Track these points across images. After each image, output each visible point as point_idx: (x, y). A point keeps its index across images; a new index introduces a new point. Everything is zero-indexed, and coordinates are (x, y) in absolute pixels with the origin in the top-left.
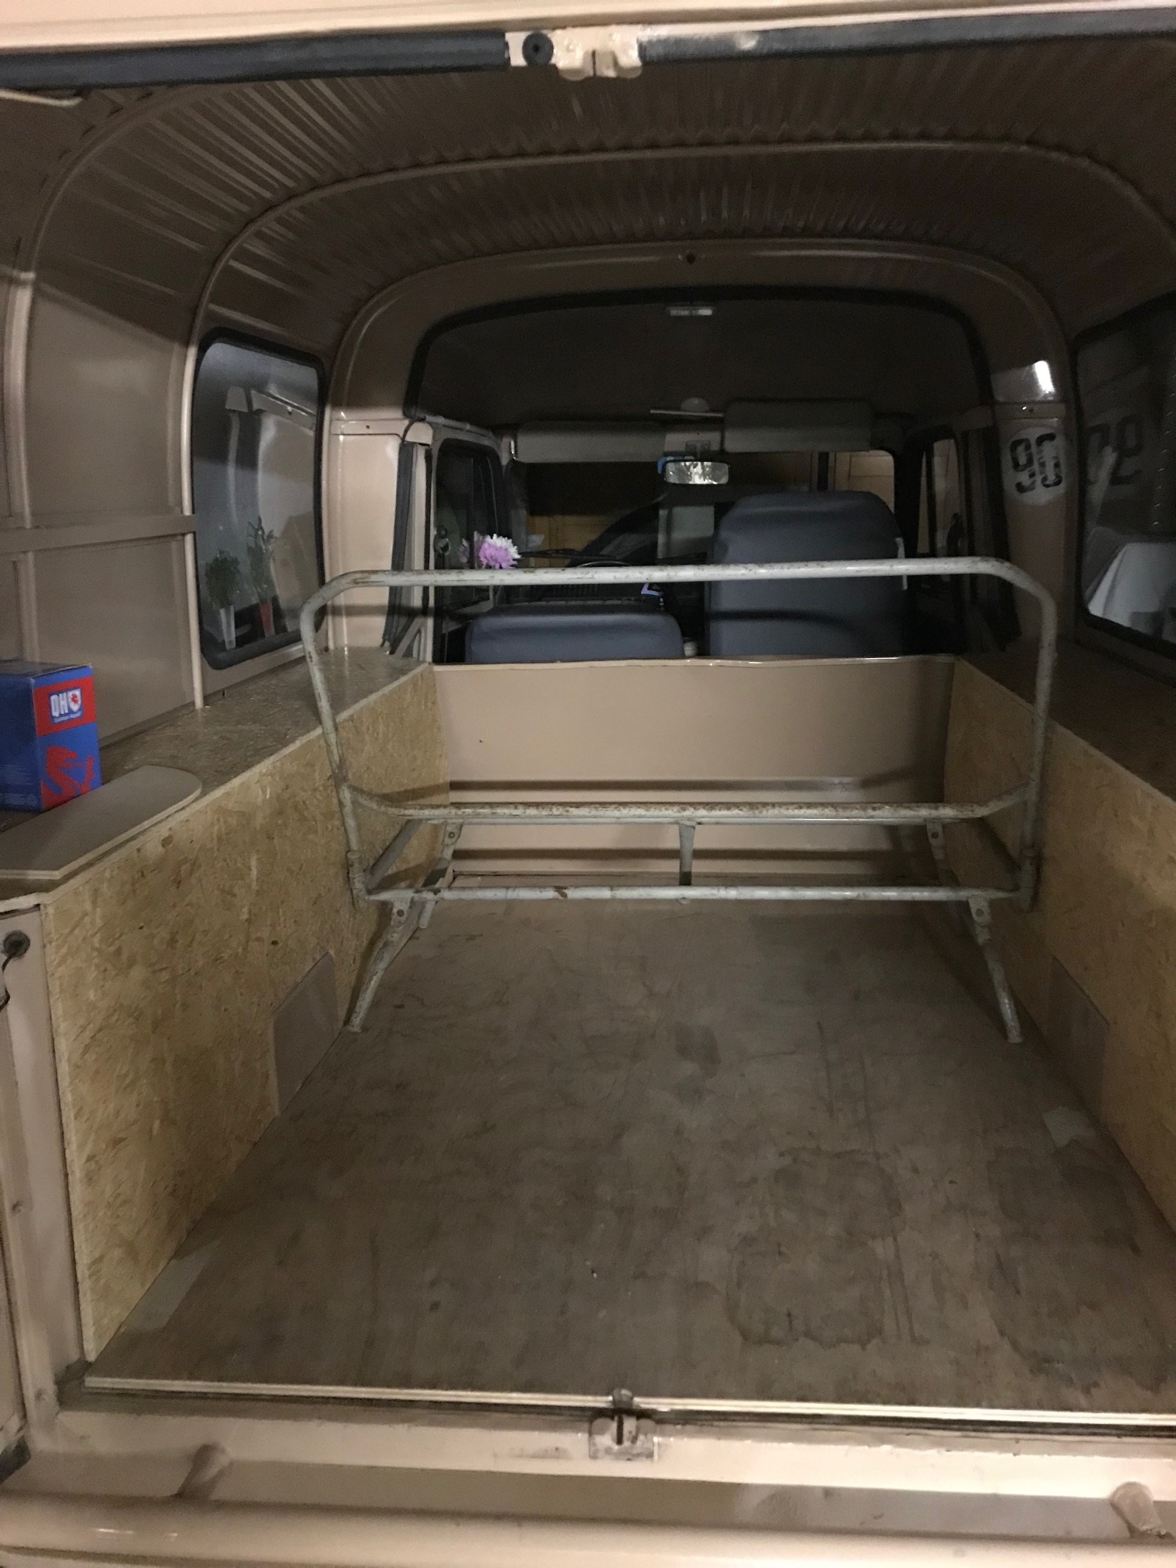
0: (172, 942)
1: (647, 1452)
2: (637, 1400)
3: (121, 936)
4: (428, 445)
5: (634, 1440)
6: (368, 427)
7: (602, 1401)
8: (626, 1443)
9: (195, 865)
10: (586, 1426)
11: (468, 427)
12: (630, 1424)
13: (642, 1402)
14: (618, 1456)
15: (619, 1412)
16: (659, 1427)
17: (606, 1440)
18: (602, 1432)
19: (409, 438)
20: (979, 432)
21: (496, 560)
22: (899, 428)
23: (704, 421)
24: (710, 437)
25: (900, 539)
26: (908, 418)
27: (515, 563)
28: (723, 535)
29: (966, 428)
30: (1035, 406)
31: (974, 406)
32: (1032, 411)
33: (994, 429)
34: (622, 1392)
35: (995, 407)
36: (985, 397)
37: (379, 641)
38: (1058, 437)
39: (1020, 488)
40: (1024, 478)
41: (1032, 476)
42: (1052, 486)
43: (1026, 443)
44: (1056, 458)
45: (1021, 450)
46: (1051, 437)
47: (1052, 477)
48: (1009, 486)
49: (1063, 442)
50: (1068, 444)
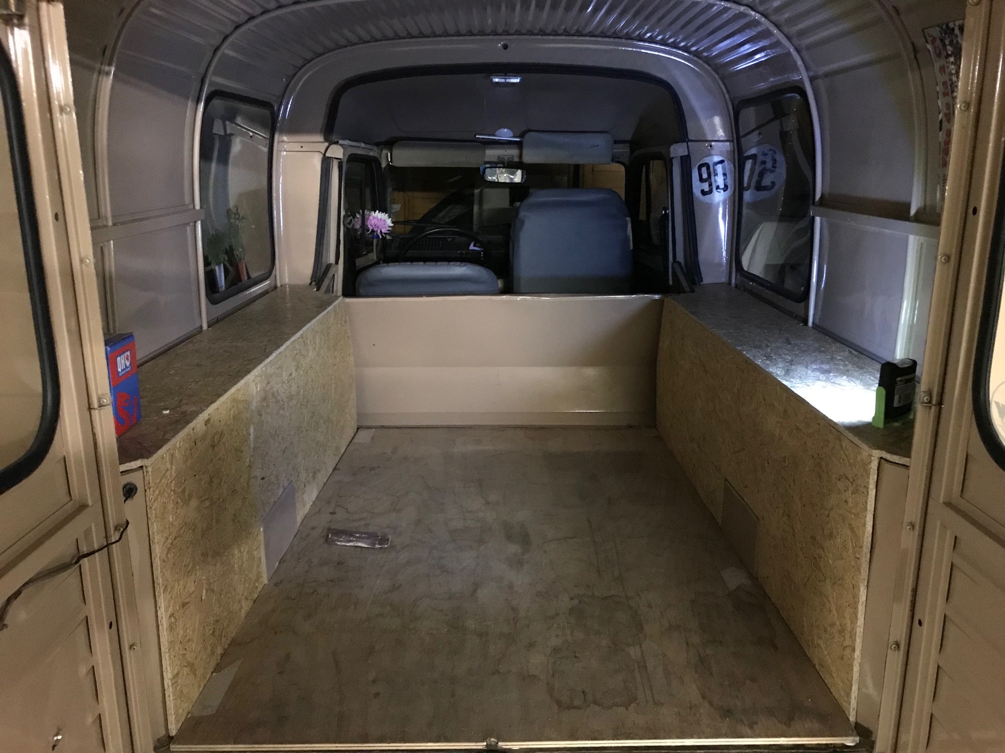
0: (211, 482)
2: (500, 744)
3: (185, 481)
4: (341, 159)
6: (302, 147)
7: (481, 746)
9: (222, 434)
11: (363, 145)
13: (504, 745)
15: (491, 751)
19: (328, 155)
20: (680, 158)
21: (378, 227)
22: (628, 150)
23: (510, 143)
24: (513, 152)
25: (628, 219)
26: (634, 144)
27: (390, 229)
28: (522, 214)
29: (672, 156)
30: (713, 143)
31: (676, 142)
32: (711, 146)
33: (688, 156)
34: (492, 739)
35: (689, 143)
36: (683, 137)
37: (309, 281)
38: (726, 162)
39: (703, 193)
40: (706, 187)
41: (710, 185)
42: (722, 191)
43: (707, 166)
44: (725, 174)
45: (704, 169)
46: (721, 162)
47: (722, 186)
48: (697, 191)
49: (728, 164)
50: (732, 166)
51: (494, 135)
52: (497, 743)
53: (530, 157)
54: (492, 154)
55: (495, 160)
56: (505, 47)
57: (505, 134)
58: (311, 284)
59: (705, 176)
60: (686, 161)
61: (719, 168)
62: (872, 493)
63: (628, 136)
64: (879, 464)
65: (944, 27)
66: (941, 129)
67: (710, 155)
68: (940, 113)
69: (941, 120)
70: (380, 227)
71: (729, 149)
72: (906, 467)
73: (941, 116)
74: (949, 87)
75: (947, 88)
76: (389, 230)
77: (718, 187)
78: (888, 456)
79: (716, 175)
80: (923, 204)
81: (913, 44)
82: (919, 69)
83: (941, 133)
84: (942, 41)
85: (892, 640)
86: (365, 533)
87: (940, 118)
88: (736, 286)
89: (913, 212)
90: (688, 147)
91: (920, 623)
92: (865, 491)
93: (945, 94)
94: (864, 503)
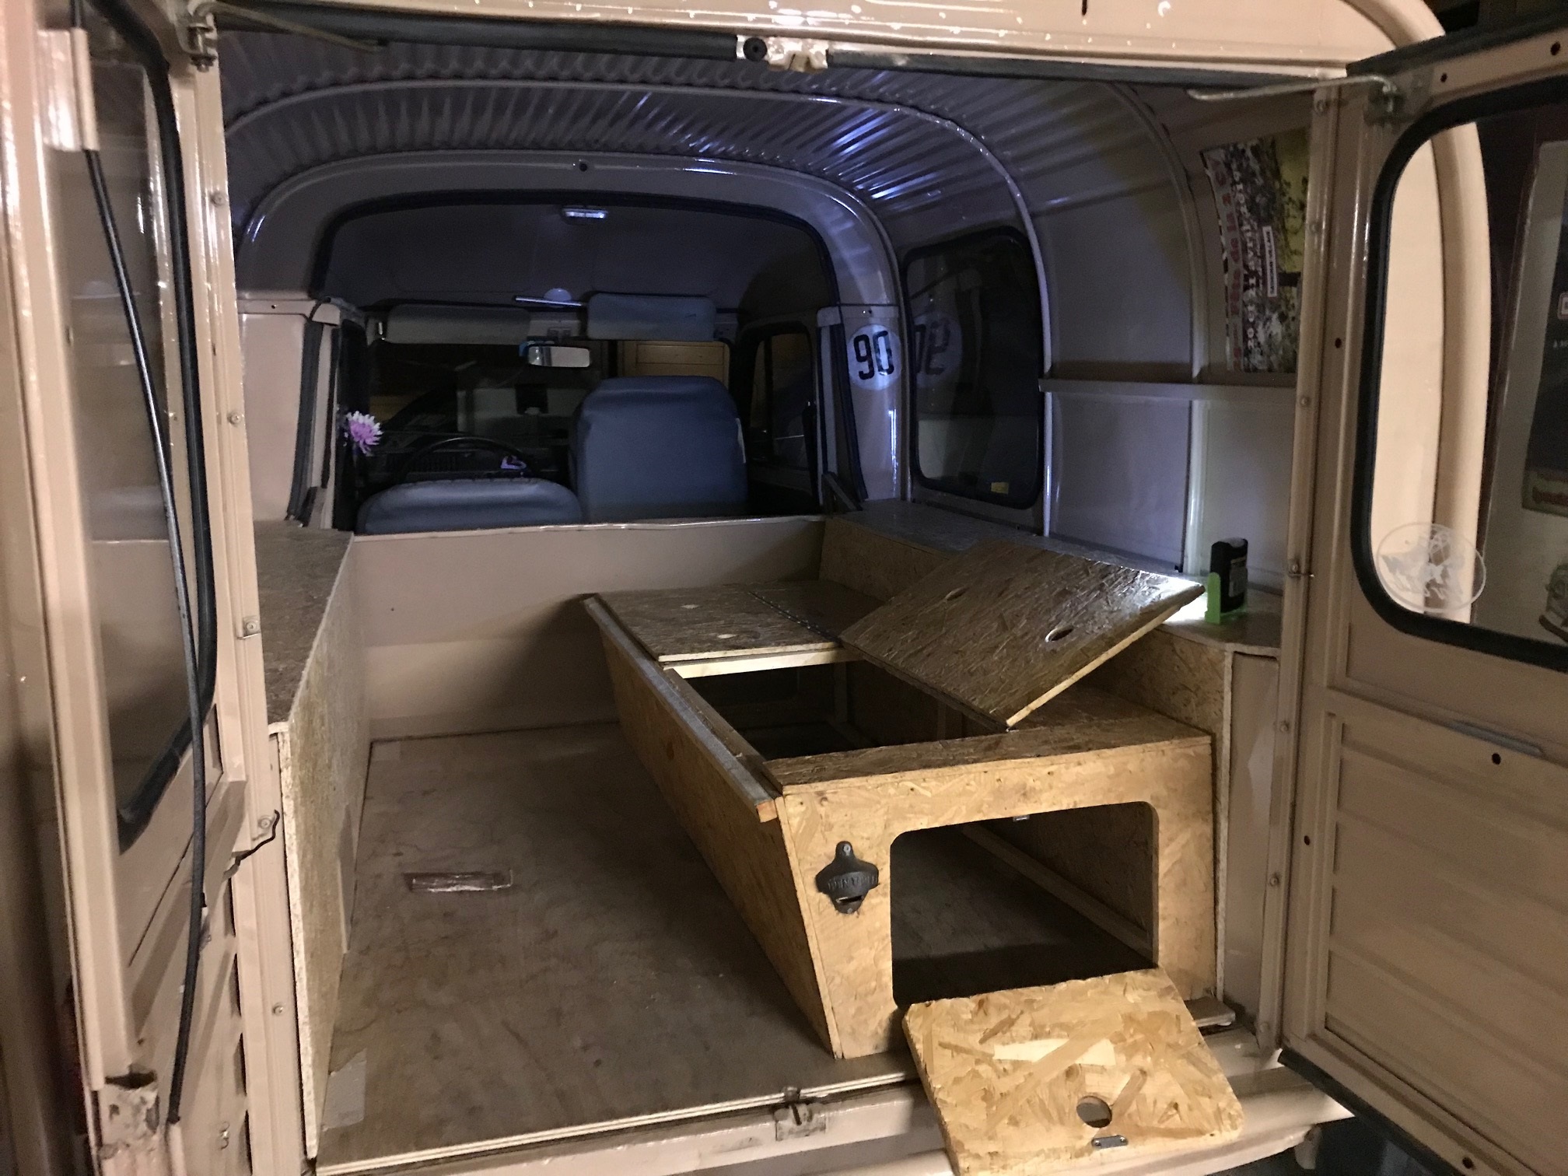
1: (820, 1126)
2: (803, 1091)
4: (335, 325)
5: (810, 1118)
6: (273, 307)
7: (776, 1098)
8: (804, 1123)
10: (770, 1116)
11: (355, 309)
12: (803, 1110)
13: (806, 1093)
14: (798, 1134)
15: (791, 1103)
16: (825, 1106)
17: (788, 1123)
18: (784, 1118)
19: (316, 318)
20: (828, 329)
21: (361, 437)
22: (735, 322)
23: (567, 309)
24: (571, 324)
25: (738, 420)
26: (743, 314)
27: (377, 439)
28: (587, 413)
29: (820, 325)
30: (873, 309)
31: (824, 307)
32: (870, 312)
33: (841, 325)
34: (790, 1089)
35: (843, 309)
36: (833, 298)
37: (285, 514)
38: (889, 334)
39: (863, 376)
40: (865, 367)
41: (871, 366)
42: (886, 374)
43: (865, 338)
44: (889, 351)
45: (862, 344)
46: (884, 334)
47: (886, 367)
48: (854, 374)
49: (893, 336)
50: (898, 338)
51: (542, 298)
52: (798, 1092)
53: (598, 330)
54: (540, 326)
55: (543, 333)
56: (583, 167)
57: (559, 296)
58: (287, 518)
59: (863, 353)
60: (838, 332)
61: (881, 341)
62: (1228, 697)
63: (734, 302)
64: (1234, 660)
65: (1231, 149)
66: (1226, 270)
67: (870, 324)
68: (1223, 251)
69: (1226, 260)
70: (364, 436)
71: (893, 315)
72: (1273, 658)
73: (1225, 256)
74: (1236, 220)
75: (1233, 221)
76: (376, 442)
77: (881, 369)
78: (1246, 649)
79: (878, 351)
80: (1207, 364)
81: (1185, 170)
82: (1194, 199)
83: (1226, 276)
84: (1228, 165)
85: (1271, 872)
86: (468, 874)
87: (1224, 258)
88: (914, 501)
89: (1196, 372)
90: (840, 312)
91: (1307, 841)
92: (1218, 697)
93: (1231, 229)
94: (1218, 712)
